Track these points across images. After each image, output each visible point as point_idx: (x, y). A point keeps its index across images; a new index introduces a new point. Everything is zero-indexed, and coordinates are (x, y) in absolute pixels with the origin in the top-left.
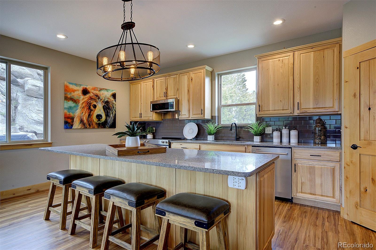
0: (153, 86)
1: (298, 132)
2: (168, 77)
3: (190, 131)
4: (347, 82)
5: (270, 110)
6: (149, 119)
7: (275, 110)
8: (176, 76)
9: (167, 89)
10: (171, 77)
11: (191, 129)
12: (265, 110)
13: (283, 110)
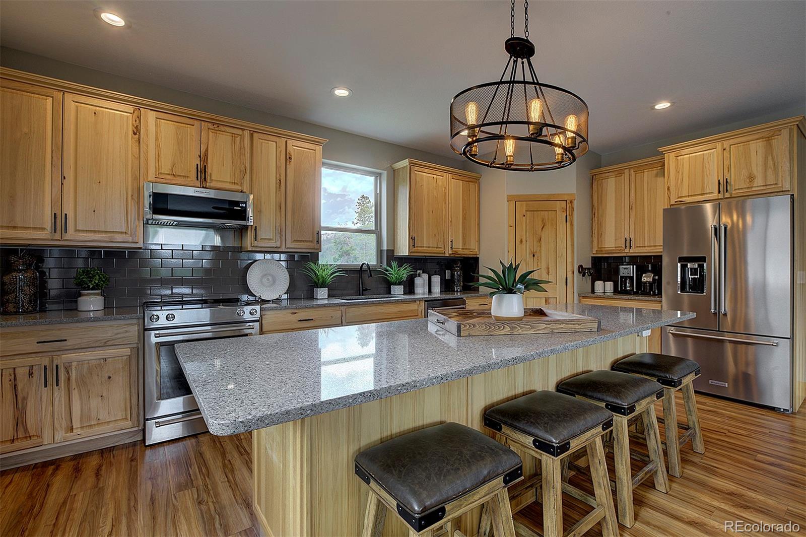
0: (136, 131)
1: (440, 278)
2: (210, 124)
3: (265, 280)
4: (511, 226)
5: (423, 247)
6: (112, 242)
7: (429, 247)
8: (240, 132)
9: (204, 158)
10: (222, 128)
11: (266, 275)
12: (419, 245)
13: (437, 248)
